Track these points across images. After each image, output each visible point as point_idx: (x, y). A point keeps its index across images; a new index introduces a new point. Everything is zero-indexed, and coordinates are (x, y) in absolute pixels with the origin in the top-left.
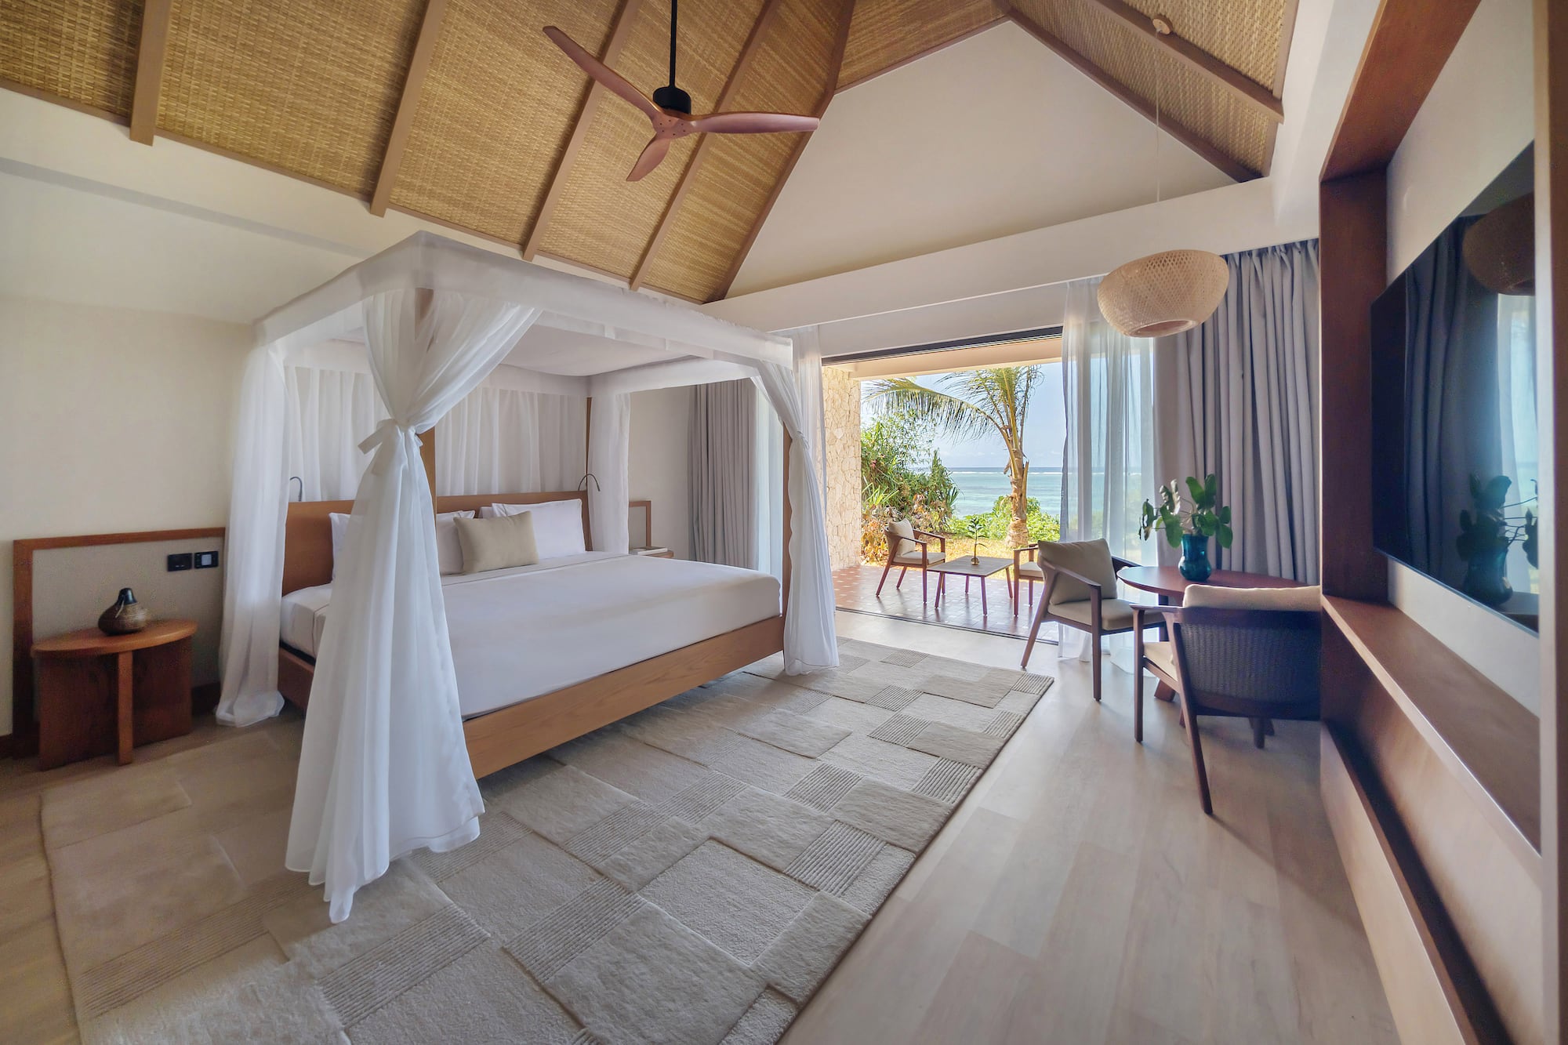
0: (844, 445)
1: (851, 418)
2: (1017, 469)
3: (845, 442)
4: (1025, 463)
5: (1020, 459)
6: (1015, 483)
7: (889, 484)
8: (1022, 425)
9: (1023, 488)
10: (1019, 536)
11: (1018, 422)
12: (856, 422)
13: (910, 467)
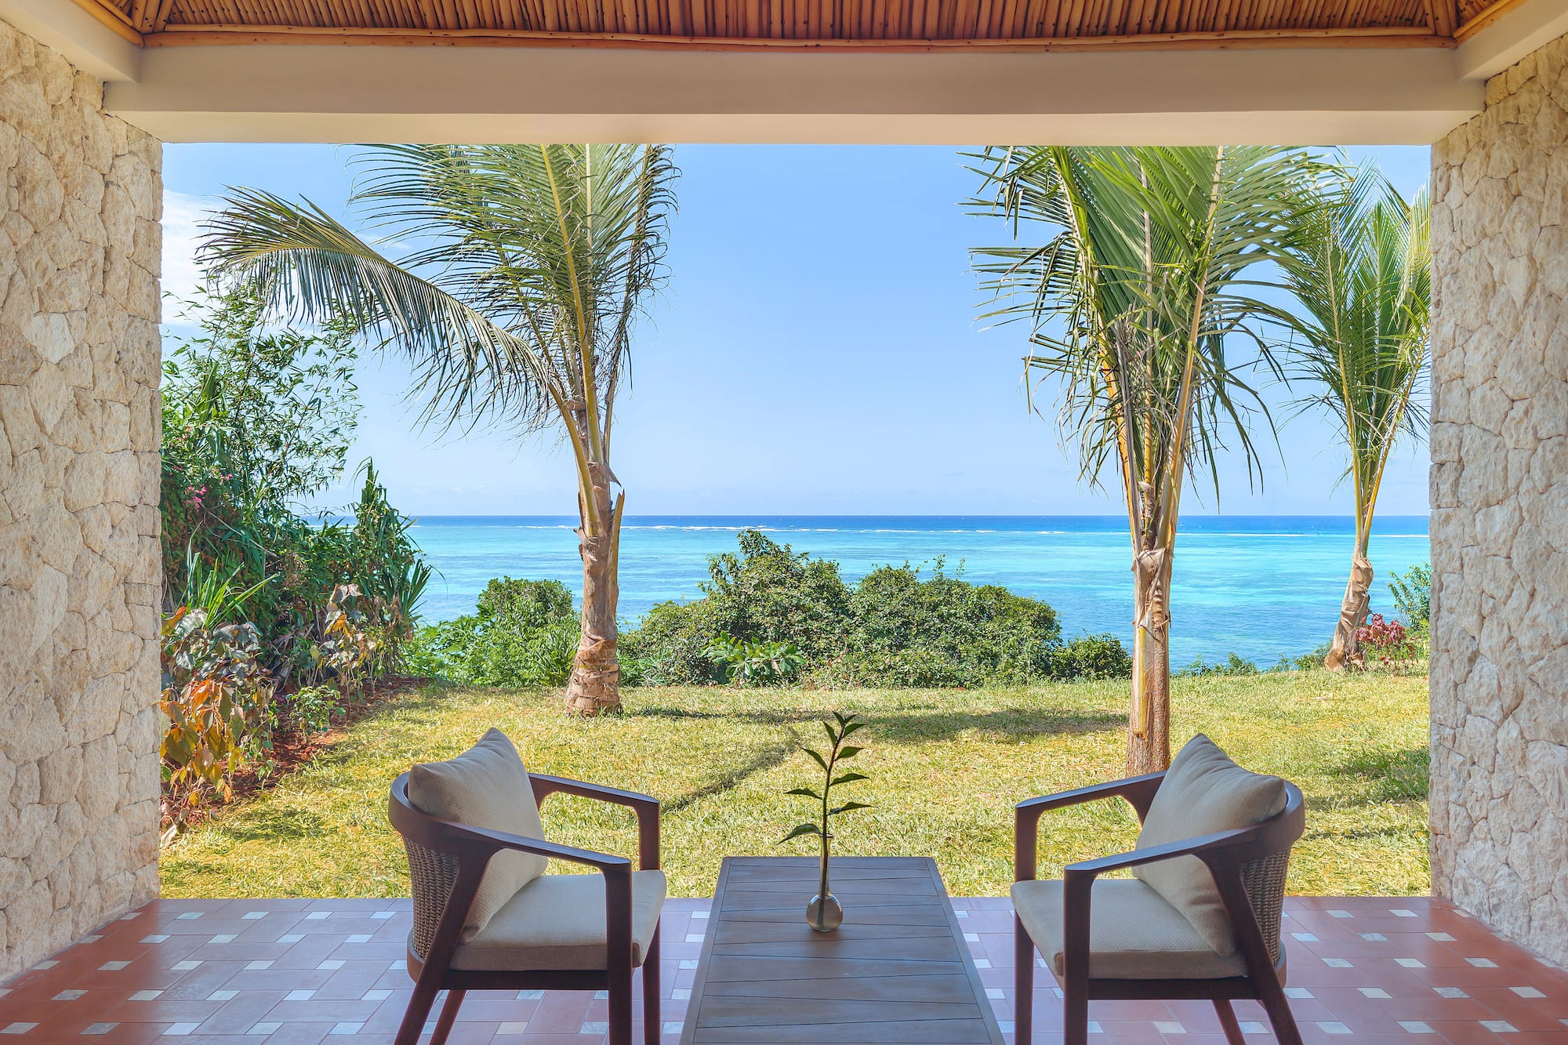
0: (78, 392)
1: (118, 283)
2: (597, 513)
3: (87, 381)
4: (614, 498)
5: (605, 488)
6: (590, 548)
7: (246, 555)
8: (609, 402)
9: (610, 559)
10: (599, 682)
11: (602, 392)
12: (140, 303)
13: (297, 505)
